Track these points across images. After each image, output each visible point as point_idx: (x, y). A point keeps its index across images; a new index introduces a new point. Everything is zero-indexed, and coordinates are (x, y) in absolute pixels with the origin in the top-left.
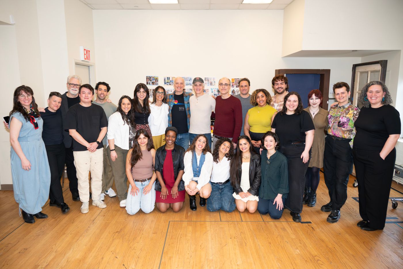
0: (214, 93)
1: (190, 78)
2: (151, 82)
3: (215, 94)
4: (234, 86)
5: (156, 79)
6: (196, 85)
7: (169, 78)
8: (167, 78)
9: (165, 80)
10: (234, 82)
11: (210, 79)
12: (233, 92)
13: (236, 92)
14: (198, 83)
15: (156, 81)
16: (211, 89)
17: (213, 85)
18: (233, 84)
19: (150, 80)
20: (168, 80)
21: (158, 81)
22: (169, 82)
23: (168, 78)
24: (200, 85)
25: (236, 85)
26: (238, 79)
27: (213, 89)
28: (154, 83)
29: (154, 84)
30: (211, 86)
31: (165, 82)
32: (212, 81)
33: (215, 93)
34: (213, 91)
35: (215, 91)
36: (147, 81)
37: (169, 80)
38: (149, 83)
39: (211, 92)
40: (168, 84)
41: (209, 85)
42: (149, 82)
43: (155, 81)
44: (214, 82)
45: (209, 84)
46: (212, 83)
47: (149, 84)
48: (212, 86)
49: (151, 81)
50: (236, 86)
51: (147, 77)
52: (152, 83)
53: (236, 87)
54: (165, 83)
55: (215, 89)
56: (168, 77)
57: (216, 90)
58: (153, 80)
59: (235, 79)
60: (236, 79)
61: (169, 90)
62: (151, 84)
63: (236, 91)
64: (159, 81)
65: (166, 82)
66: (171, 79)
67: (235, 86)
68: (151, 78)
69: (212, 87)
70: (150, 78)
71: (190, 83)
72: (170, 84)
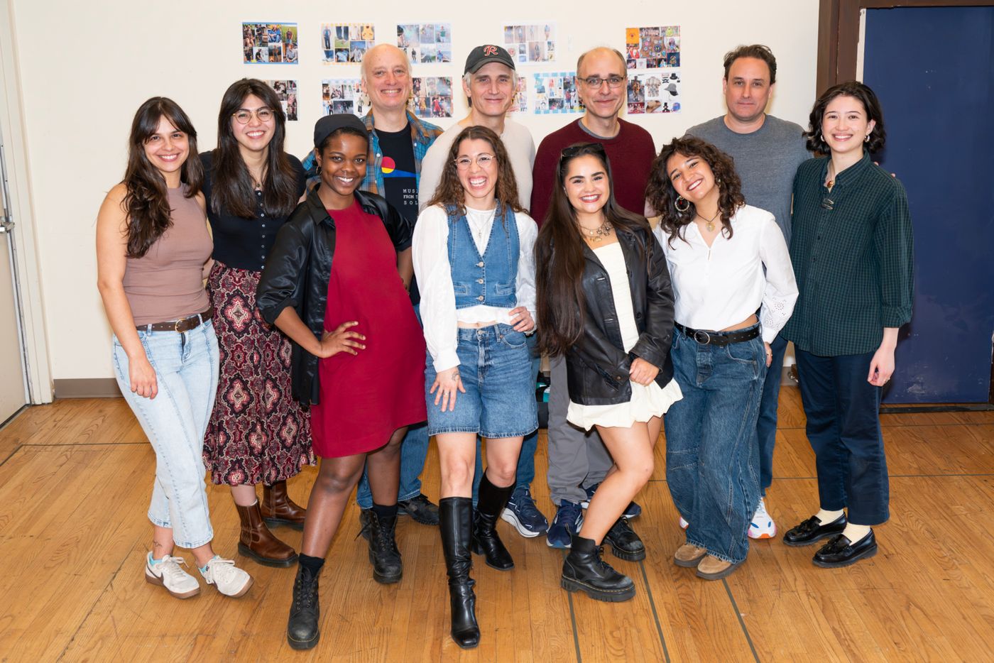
0: (547, 96)
1: (440, 29)
2: (265, 50)
3: (554, 97)
4: (638, 61)
5: (289, 34)
6: (484, 79)
7: (346, 29)
8: (339, 29)
9: (327, 39)
10: (636, 46)
11: (532, 34)
12: (635, 89)
13: (646, 89)
14: (493, 70)
15: (286, 45)
16: (537, 76)
17: (544, 60)
18: (635, 51)
19: (260, 39)
20: (340, 38)
21: (295, 45)
22: (347, 50)
23: (343, 31)
24: (503, 78)
25: (647, 55)
26: (656, 29)
27: (546, 75)
28: (280, 53)
29: (277, 61)
30: (534, 63)
31: (328, 47)
32: (540, 38)
33: (552, 94)
34: (546, 84)
35: (551, 85)
36: (246, 45)
37: (347, 38)
38: (258, 54)
39: (536, 90)
40: (342, 56)
41: (525, 60)
42: (256, 50)
43: (281, 44)
44: (549, 43)
45: (527, 55)
46: (537, 48)
47: (254, 60)
48: (540, 63)
49: (264, 44)
50: (644, 61)
51: (245, 26)
52: (271, 53)
53: (649, 66)
54: (329, 54)
55: (555, 75)
56: (343, 24)
57: (558, 83)
58: (272, 41)
59: (641, 29)
60: (648, 28)
61: (349, 83)
62: (265, 57)
63: (648, 85)
64: (299, 43)
65: (333, 48)
66: (353, 35)
67: (642, 62)
68: (266, 32)
69: (539, 66)
70: (261, 29)
71: (440, 53)
72: (352, 60)
